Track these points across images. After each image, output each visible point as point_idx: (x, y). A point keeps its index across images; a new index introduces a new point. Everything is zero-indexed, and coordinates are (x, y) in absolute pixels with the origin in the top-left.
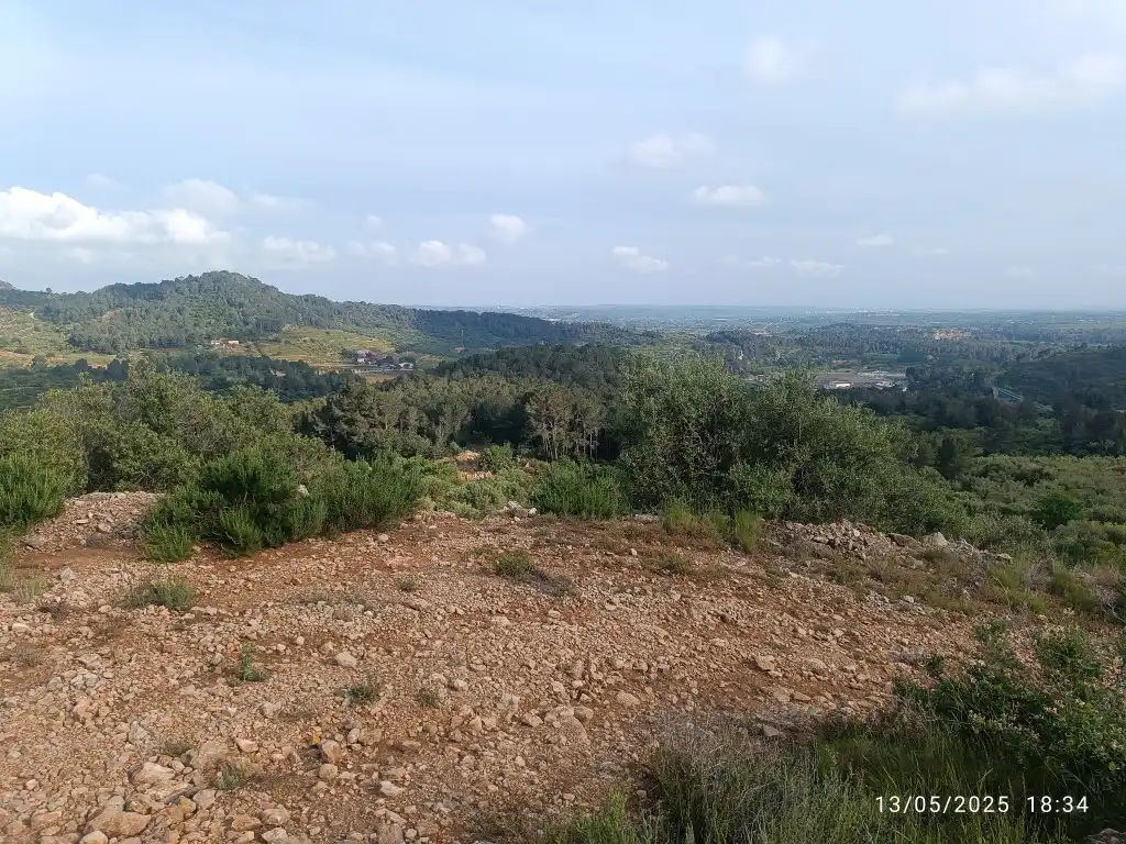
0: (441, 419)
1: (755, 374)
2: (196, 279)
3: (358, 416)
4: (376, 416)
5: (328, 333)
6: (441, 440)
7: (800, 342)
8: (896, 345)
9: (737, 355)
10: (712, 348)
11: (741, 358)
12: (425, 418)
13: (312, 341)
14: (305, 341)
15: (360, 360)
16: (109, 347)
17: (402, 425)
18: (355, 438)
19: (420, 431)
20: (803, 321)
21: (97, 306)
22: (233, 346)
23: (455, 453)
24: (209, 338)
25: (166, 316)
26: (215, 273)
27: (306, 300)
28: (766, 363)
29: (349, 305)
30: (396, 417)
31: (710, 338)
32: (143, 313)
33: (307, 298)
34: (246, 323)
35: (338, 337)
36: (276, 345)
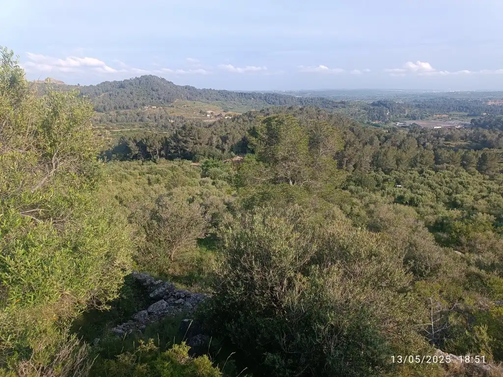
0: (228, 141)
1: (394, 122)
2: (138, 79)
3: (188, 139)
4: (197, 139)
5: (194, 103)
6: (227, 151)
7: (418, 106)
8: (467, 108)
9: (386, 113)
10: (374, 109)
11: (388, 114)
12: (220, 141)
13: (187, 106)
14: (184, 107)
15: (208, 116)
16: (102, 109)
17: (210, 144)
18: (188, 150)
19: (217, 147)
20: (421, 96)
21: (97, 91)
22: (154, 109)
23: (232, 157)
24: (144, 105)
25: (126, 95)
26: (146, 76)
27: (186, 88)
28: (400, 117)
29: (204, 90)
30: (207, 140)
31: (373, 104)
32: (117, 94)
33: (186, 87)
34: (159, 99)
35: (199, 105)
36: (172, 109)
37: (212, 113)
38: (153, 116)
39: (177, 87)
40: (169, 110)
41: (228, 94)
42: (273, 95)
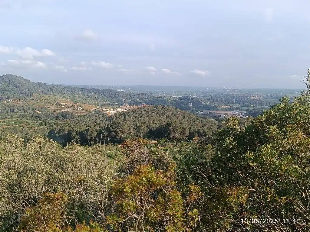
4: (123, 130)
5: (49, 96)
7: (209, 100)
8: (240, 101)
11: (191, 106)
13: (45, 99)
14: (42, 100)
15: (63, 106)
17: (129, 133)
22: (17, 101)
28: (199, 107)
29: (53, 86)
30: (127, 130)
33: (39, 84)
34: (21, 93)
35: (53, 98)
36: (33, 101)
37: (66, 105)
38: (22, 108)
39: (33, 83)
40: (30, 102)
41: (73, 89)
42: (109, 90)
